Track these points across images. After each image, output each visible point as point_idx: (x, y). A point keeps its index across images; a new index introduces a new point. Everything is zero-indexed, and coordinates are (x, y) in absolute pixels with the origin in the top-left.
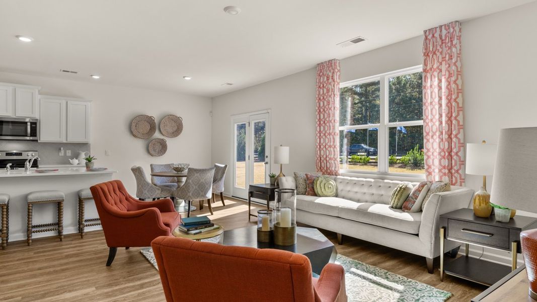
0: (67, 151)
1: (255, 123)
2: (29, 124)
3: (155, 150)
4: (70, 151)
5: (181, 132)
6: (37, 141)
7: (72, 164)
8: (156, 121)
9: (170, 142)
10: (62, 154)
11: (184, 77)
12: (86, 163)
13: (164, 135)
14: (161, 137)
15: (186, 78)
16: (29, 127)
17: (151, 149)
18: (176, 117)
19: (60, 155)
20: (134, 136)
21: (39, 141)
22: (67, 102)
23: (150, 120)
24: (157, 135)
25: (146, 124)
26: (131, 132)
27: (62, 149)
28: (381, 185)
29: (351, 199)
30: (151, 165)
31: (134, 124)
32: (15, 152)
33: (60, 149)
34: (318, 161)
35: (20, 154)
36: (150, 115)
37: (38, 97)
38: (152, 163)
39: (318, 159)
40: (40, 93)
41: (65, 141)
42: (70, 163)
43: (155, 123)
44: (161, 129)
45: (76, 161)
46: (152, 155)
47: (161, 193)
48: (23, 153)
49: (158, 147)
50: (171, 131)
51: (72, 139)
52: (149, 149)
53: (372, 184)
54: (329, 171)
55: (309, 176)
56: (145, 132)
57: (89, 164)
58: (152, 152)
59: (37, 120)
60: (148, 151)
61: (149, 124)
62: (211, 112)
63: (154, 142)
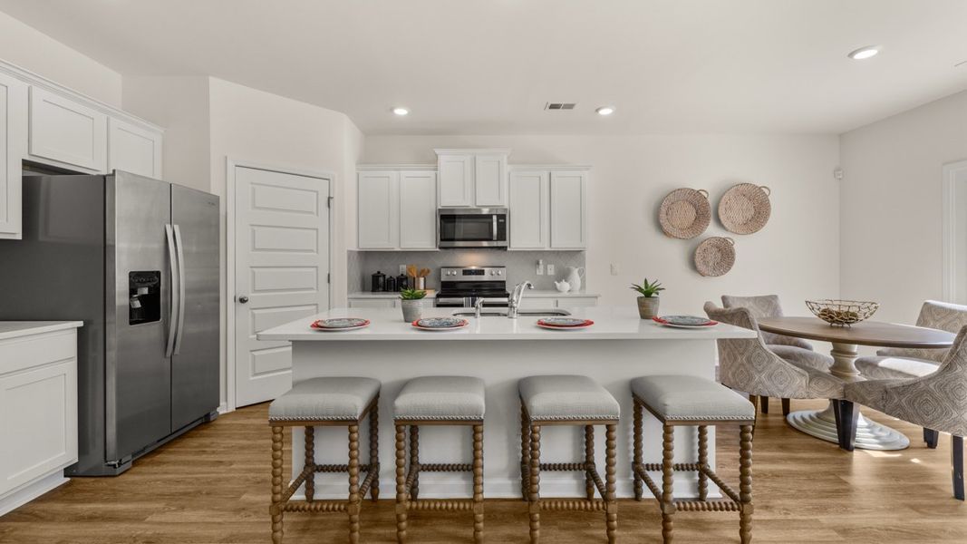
0: (549, 266)
2: (495, 218)
3: (706, 263)
4: (553, 267)
5: (766, 220)
6: (504, 248)
7: (559, 291)
8: (711, 200)
9: (741, 244)
10: (540, 271)
11: (851, 55)
12: (639, 299)
13: (727, 230)
14: (722, 234)
15: (858, 56)
16: (495, 224)
17: (698, 260)
18: (755, 187)
19: (538, 273)
20: (665, 233)
21: (508, 249)
22: (550, 174)
23: (696, 199)
24: (712, 230)
25: (688, 207)
26: (659, 226)
27: (541, 262)
31: (663, 210)
32: (474, 268)
33: (538, 263)
35: (481, 272)
36: (697, 188)
37: (507, 168)
40: (510, 163)
41: (547, 249)
42: (556, 289)
43: (707, 204)
44: (721, 217)
45: (565, 286)
46: (703, 275)
47: (809, 387)
48: (486, 269)
49: (713, 256)
50: (740, 219)
51: (560, 243)
52: (696, 259)
56: (686, 224)
57: (647, 301)
58: (700, 266)
59: (506, 209)
60: (693, 265)
61: (695, 206)
62: (839, 170)
63: (705, 245)
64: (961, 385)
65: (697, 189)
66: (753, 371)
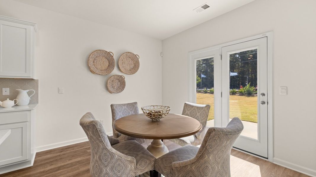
1: (231, 56)
3: (113, 87)
4: (8, 89)
5: (138, 69)
8: (115, 57)
9: (128, 79)
13: (122, 72)
14: (120, 74)
17: (109, 86)
18: (134, 54)
20: (92, 72)
23: (108, 56)
24: (115, 72)
25: (105, 60)
26: (89, 68)
30: (112, 106)
31: (91, 60)
38: (113, 103)
43: (113, 59)
44: (120, 66)
46: (111, 92)
47: (136, 168)
49: (117, 84)
50: (128, 68)
52: (108, 86)
56: (104, 68)
58: (111, 89)
60: (107, 89)
61: (108, 60)
62: (162, 53)
63: (112, 78)
64: (207, 166)
65: (108, 51)
66: (102, 166)
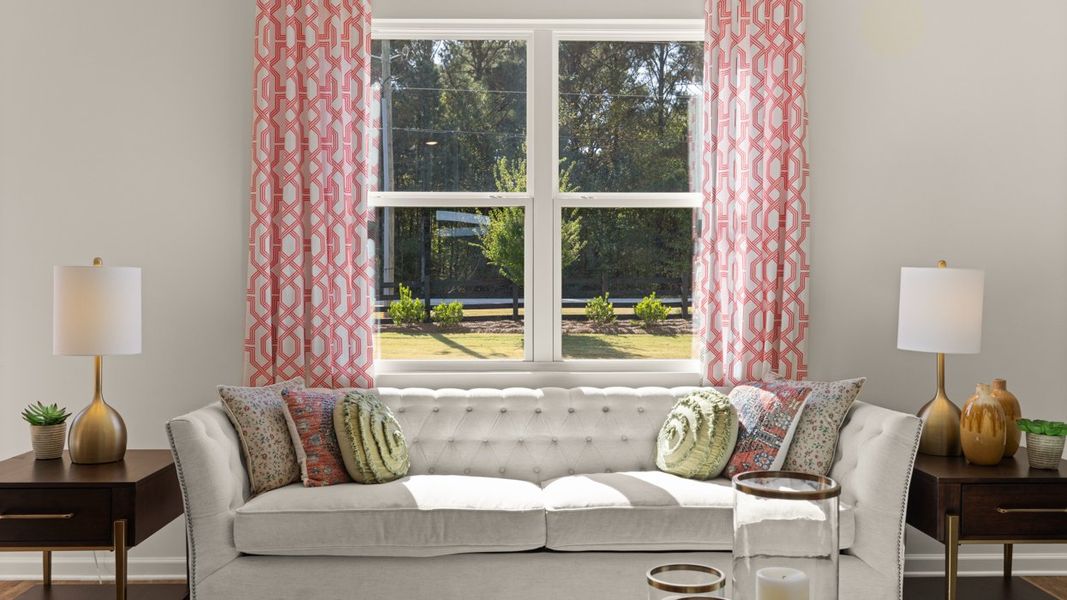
28: (575, 405)
29: (503, 473)
34: (261, 332)
39: (261, 321)
53: (540, 406)
54: (318, 371)
55: (299, 400)
